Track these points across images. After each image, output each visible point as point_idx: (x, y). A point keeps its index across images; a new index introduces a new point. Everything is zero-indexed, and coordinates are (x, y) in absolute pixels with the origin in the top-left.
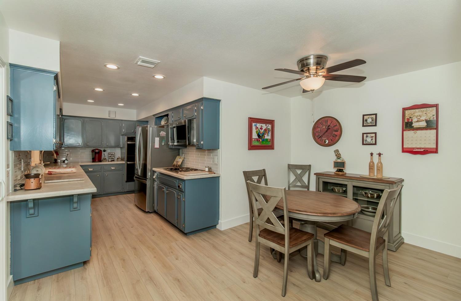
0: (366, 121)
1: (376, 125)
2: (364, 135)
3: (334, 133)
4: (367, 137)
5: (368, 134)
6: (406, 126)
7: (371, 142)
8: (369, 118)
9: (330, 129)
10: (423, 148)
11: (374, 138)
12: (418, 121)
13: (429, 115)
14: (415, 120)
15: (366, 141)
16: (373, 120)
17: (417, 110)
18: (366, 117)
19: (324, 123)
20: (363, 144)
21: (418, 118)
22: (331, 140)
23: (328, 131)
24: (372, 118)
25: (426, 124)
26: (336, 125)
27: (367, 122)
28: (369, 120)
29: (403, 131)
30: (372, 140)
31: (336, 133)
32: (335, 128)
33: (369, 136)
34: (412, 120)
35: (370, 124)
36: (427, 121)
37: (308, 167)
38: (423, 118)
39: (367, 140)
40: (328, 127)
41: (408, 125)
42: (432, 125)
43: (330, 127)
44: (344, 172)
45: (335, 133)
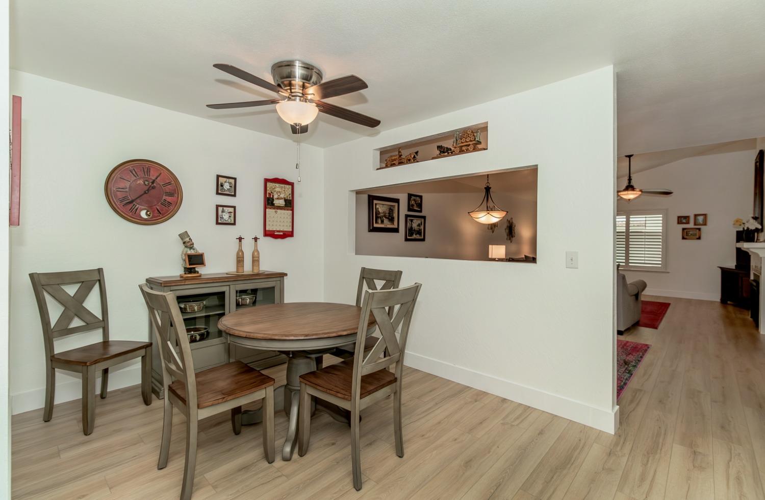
0: (222, 186)
1: (234, 195)
2: (219, 208)
3: (164, 197)
4: (223, 211)
5: (225, 208)
6: (268, 204)
7: (229, 221)
8: (226, 182)
9: (154, 188)
10: (282, 231)
11: (233, 214)
12: (278, 199)
13: (286, 192)
14: (276, 196)
15: (222, 218)
16: (231, 187)
17: (277, 185)
18: (221, 180)
19: (141, 174)
20: (217, 223)
21: (279, 194)
22: (156, 211)
23: (152, 192)
24: (230, 183)
25: (284, 203)
26: (169, 183)
27: (223, 189)
28: (226, 186)
29: (265, 208)
30: (230, 217)
31: (169, 199)
32: (168, 188)
33: (226, 211)
34: (273, 196)
35: (228, 193)
36: (286, 200)
37: (97, 273)
38: (282, 196)
39: (223, 216)
40: (153, 183)
41: (269, 202)
42: (289, 204)
43: (155, 184)
44: (198, 272)
45: (167, 197)
